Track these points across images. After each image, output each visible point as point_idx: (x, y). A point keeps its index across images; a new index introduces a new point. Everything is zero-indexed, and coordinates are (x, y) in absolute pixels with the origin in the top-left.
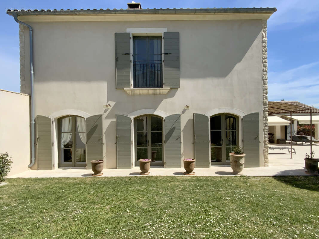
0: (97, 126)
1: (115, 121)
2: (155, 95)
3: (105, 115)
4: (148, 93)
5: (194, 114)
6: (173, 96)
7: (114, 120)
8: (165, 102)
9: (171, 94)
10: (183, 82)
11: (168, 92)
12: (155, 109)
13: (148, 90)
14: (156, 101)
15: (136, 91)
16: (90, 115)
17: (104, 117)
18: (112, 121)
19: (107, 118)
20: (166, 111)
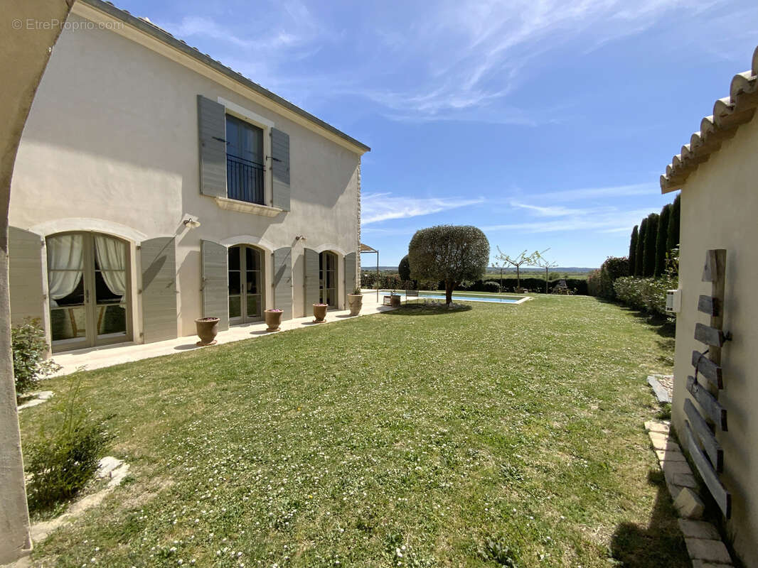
0: (164, 258)
1: (199, 250)
2: (259, 215)
3: (179, 238)
4: (252, 211)
5: (305, 249)
6: (281, 221)
7: (197, 249)
8: (273, 228)
9: (279, 219)
10: (294, 204)
11: (278, 214)
12: (260, 237)
13: (254, 207)
14: (261, 226)
15: (235, 204)
16: (146, 236)
17: (177, 243)
18: (191, 252)
19: (183, 243)
20: (273, 241)
